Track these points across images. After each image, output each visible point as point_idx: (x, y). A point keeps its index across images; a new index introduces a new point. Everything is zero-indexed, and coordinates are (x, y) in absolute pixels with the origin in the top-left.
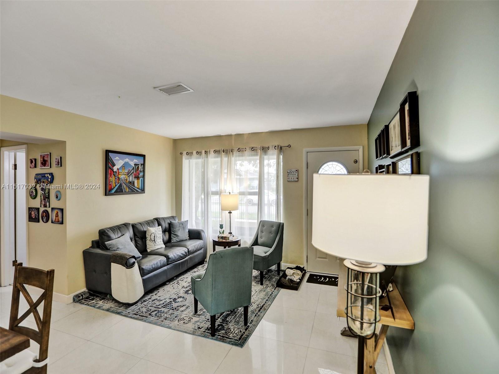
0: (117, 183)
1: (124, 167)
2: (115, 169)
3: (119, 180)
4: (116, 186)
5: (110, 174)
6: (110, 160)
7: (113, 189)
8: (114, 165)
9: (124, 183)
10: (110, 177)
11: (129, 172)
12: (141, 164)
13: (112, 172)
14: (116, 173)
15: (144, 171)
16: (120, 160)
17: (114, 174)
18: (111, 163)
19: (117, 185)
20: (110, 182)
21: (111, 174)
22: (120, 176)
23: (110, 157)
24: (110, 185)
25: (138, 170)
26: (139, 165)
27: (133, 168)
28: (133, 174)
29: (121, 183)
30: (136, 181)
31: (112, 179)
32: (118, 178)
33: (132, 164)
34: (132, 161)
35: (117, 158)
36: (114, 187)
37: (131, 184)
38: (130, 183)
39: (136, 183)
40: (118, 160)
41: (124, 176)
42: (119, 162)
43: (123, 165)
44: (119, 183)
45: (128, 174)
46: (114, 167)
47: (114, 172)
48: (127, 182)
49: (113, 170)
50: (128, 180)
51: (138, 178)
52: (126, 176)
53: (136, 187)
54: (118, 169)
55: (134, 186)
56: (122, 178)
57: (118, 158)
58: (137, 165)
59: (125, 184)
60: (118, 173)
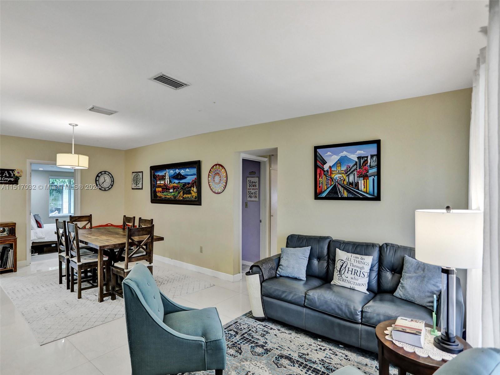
0: (329, 185)
1: (339, 163)
2: (326, 167)
3: (333, 180)
4: (327, 188)
5: (319, 174)
6: (319, 158)
7: (323, 192)
8: (324, 163)
9: (340, 185)
10: (319, 177)
11: (349, 169)
12: (372, 156)
13: (322, 172)
14: (328, 172)
15: (379, 166)
16: (333, 155)
17: (324, 174)
18: (320, 161)
19: (329, 187)
20: (319, 183)
21: (321, 173)
22: (333, 176)
23: (320, 154)
24: (320, 187)
25: (365, 165)
26: (367, 157)
27: (354, 163)
28: (355, 173)
29: (336, 184)
30: (361, 182)
31: (323, 180)
32: (331, 178)
33: (354, 157)
34: (353, 153)
35: (329, 153)
36: (325, 190)
37: (353, 186)
38: (351, 184)
39: (362, 185)
40: (330, 156)
41: (340, 175)
42: (331, 158)
43: (338, 160)
44: (332, 185)
45: (348, 172)
46: (325, 166)
47: (324, 171)
48: (345, 183)
49: (323, 169)
50: (347, 181)
51: (365, 177)
52: (343, 175)
53: (361, 191)
54: (330, 167)
55: (358, 190)
56: (336, 178)
57: (331, 153)
58: (363, 157)
59: (342, 187)
60: (330, 172)
